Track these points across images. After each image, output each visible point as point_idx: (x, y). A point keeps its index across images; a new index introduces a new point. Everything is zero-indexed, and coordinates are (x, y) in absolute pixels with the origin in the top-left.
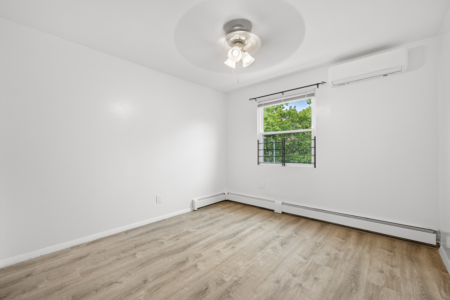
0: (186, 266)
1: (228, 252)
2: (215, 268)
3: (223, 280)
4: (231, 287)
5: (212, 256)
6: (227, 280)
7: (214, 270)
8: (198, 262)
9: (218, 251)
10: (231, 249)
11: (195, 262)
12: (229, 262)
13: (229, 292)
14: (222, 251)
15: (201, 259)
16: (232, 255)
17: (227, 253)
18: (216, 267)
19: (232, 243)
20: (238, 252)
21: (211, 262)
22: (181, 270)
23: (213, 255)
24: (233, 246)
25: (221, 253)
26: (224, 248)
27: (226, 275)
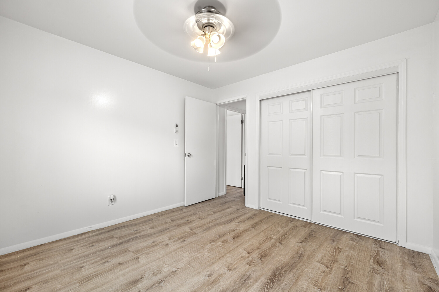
0: (258, 252)
1: (217, 269)
2: (231, 251)
3: (223, 243)
4: (218, 239)
5: (236, 263)
6: (220, 243)
7: (231, 249)
8: (248, 257)
9: (229, 270)
10: (214, 273)
11: (251, 256)
12: (217, 256)
13: (219, 237)
14: (225, 269)
15: (247, 260)
16: (213, 263)
17: (219, 267)
18: (229, 252)
19: (211, 284)
20: (206, 268)
21: (236, 256)
22: (259, 250)
23: (235, 265)
24: (210, 277)
25: (226, 267)
26: (222, 275)
27: (220, 246)
